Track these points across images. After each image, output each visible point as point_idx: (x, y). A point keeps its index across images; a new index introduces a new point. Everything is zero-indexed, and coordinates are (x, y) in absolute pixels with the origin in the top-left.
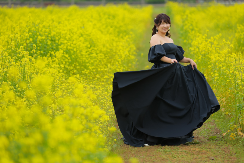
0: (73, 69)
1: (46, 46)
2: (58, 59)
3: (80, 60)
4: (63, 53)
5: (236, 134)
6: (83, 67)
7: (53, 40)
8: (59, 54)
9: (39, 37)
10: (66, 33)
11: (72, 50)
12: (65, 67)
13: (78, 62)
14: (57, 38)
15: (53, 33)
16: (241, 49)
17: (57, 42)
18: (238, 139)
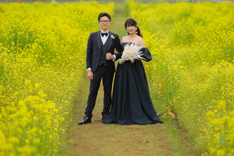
0: (45, 58)
1: (25, 39)
2: (33, 50)
3: (51, 51)
4: (38, 46)
5: (167, 114)
6: (53, 56)
7: (30, 35)
8: (34, 46)
9: (19, 33)
10: (41, 29)
11: (44, 42)
12: (38, 57)
13: (49, 52)
14: (34, 33)
15: (31, 30)
16: (178, 40)
17: (33, 36)
18: (168, 118)
